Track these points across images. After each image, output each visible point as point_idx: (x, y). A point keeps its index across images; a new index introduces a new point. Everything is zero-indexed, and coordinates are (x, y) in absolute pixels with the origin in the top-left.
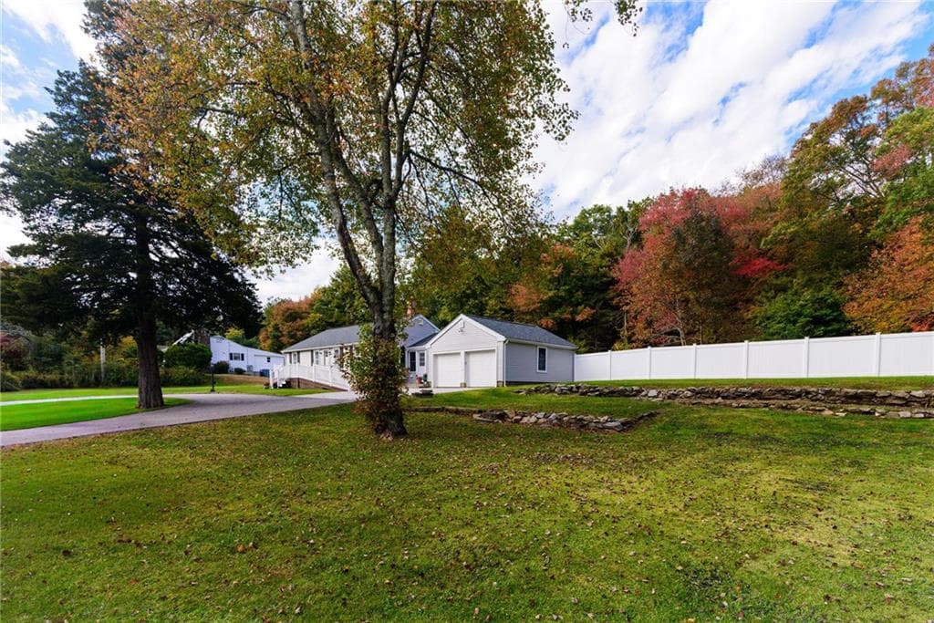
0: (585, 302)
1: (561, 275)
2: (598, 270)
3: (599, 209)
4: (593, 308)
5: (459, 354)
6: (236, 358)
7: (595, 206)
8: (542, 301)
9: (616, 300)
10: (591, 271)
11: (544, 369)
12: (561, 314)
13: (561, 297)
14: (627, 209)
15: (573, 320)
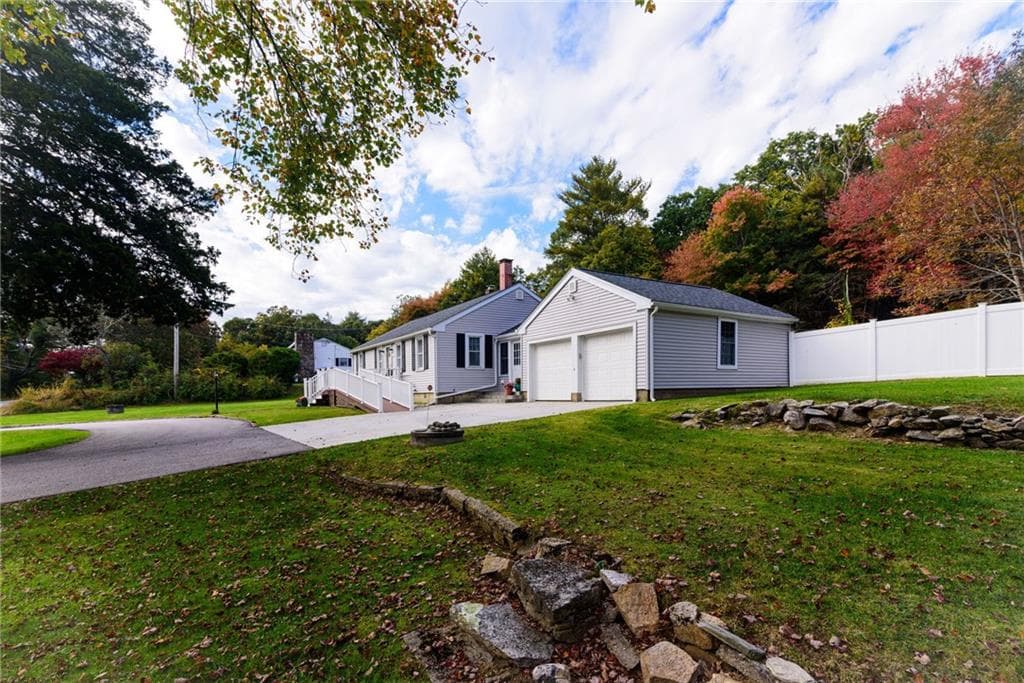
0: (781, 264)
1: (743, 229)
2: (800, 219)
3: (796, 139)
4: (793, 272)
5: (568, 340)
6: (342, 364)
7: (790, 134)
8: (714, 268)
9: (831, 257)
10: (787, 221)
11: (732, 362)
12: (743, 284)
13: (744, 261)
14: (835, 138)
15: (763, 290)
